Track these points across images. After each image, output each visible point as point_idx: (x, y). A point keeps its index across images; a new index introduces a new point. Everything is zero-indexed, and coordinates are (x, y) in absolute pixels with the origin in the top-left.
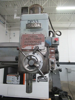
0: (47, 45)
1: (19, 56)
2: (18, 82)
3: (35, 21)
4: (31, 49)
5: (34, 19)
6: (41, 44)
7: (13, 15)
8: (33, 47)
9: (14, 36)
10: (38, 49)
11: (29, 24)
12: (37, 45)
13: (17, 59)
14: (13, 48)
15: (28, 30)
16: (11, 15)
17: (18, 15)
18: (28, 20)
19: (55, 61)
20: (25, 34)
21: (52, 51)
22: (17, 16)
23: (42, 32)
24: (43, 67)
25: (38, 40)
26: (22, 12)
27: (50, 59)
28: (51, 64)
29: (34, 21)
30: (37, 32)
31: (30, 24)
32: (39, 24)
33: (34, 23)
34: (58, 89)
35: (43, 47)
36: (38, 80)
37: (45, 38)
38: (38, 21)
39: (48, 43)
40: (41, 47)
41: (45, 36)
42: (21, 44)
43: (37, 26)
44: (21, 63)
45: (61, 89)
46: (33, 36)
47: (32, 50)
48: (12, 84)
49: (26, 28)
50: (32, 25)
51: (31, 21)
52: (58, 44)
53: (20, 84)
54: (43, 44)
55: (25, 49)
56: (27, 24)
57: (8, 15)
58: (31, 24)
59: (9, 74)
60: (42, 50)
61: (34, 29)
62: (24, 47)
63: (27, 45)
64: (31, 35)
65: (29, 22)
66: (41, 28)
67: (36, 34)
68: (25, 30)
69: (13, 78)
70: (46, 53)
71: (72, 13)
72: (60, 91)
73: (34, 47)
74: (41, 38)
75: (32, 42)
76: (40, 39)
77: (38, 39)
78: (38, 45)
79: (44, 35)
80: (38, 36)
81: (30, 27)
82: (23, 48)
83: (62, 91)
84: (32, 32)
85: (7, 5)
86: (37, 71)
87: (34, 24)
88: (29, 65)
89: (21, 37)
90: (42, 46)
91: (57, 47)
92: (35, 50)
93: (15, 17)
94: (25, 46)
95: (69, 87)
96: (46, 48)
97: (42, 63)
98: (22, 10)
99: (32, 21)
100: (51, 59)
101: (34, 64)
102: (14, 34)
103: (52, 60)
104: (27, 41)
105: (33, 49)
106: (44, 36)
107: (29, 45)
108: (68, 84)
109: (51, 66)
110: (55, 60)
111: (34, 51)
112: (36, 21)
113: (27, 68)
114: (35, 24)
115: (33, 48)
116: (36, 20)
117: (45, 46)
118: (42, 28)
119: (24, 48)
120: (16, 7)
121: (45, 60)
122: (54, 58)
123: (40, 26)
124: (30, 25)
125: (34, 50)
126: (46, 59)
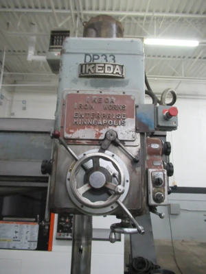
0: (142, 129)
1: (56, 159)
2: (33, 243)
3: (106, 59)
4: (94, 138)
5: (104, 52)
6: (123, 124)
7: (24, 51)
8: (101, 131)
9: (24, 109)
10: (117, 140)
11: (90, 64)
12: (111, 128)
13: (47, 168)
14: (33, 137)
15: (86, 84)
16: (19, 51)
17: (38, 53)
18: (86, 55)
19: (164, 177)
20: (75, 92)
21: (155, 146)
22: (35, 55)
23: (128, 90)
24: (131, 193)
25: (114, 113)
26: (52, 43)
27: (150, 170)
28: (154, 186)
29: (104, 57)
30: (112, 88)
31: (93, 65)
32: (117, 67)
33: (105, 62)
34: (148, 263)
35: (131, 133)
36: (113, 237)
37: (137, 107)
38: (114, 59)
39: (144, 121)
40: (124, 132)
41: (136, 103)
42: (63, 123)
43: (113, 73)
44: (61, 179)
45: (154, 263)
46: (100, 100)
47: (97, 142)
48: (14, 248)
49: (80, 77)
50: (97, 68)
51: (94, 56)
52: (174, 125)
53: (38, 249)
54: (131, 124)
55: (74, 136)
56: (82, 66)
57: (9, 51)
58: (95, 64)
59: (4, 219)
60: (127, 143)
61: (102, 79)
62: (71, 131)
63: (83, 126)
64: (94, 97)
65: (88, 59)
66: (123, 78)
67: (111, 96)
68: (75, 81)
69: (16, 232)
70: (139, 152)
71: (184, 57)
72: (153, 268)
73: (104, 131)
74: (124, 107)
75: (98, 117)
76: (121, 108)
77: (115, 108)
78: (115, 126)
79: (132, 98)
80: (114, 99)
81: (90, 74)
82: (69, 133)
83: (160, 267)
84: (96, 87)
85: (10, 23)
86: (112, 207)
87: (104, 67)
88: (90, 185)
89: (64, 101)
90: (126, 131)
91: (165, 136)
92: (106, 142)
93: (31, 56)
94: (75, 130)
95: (174, 256)
96: (138, 135)
97: (127, 181)
98: (52, 37)
99: (96, 57)
100: (154, 170)
101: (106, 183)
102: (24, 102)
103: (156, 173)
104: (82, 112)
105: (100, 138)
106: (133, 101)
107: (89, 125)
108: (173, 249)
109: (154, 193)
110: (166, 173)
111: (105, 145)
112: (110, 59)
113: (84, 195)
114: (106, 66)
115: (100, 134)
116: (108, 56)
117: (137, 131)
118: (126, 79)
119: (72, 133)
120: (35, 30)
121: (136, 172)
122: (161, 167)
123: (122, 73)
124: (91, 67)
125: (103, 140)
126: (138, 169)
